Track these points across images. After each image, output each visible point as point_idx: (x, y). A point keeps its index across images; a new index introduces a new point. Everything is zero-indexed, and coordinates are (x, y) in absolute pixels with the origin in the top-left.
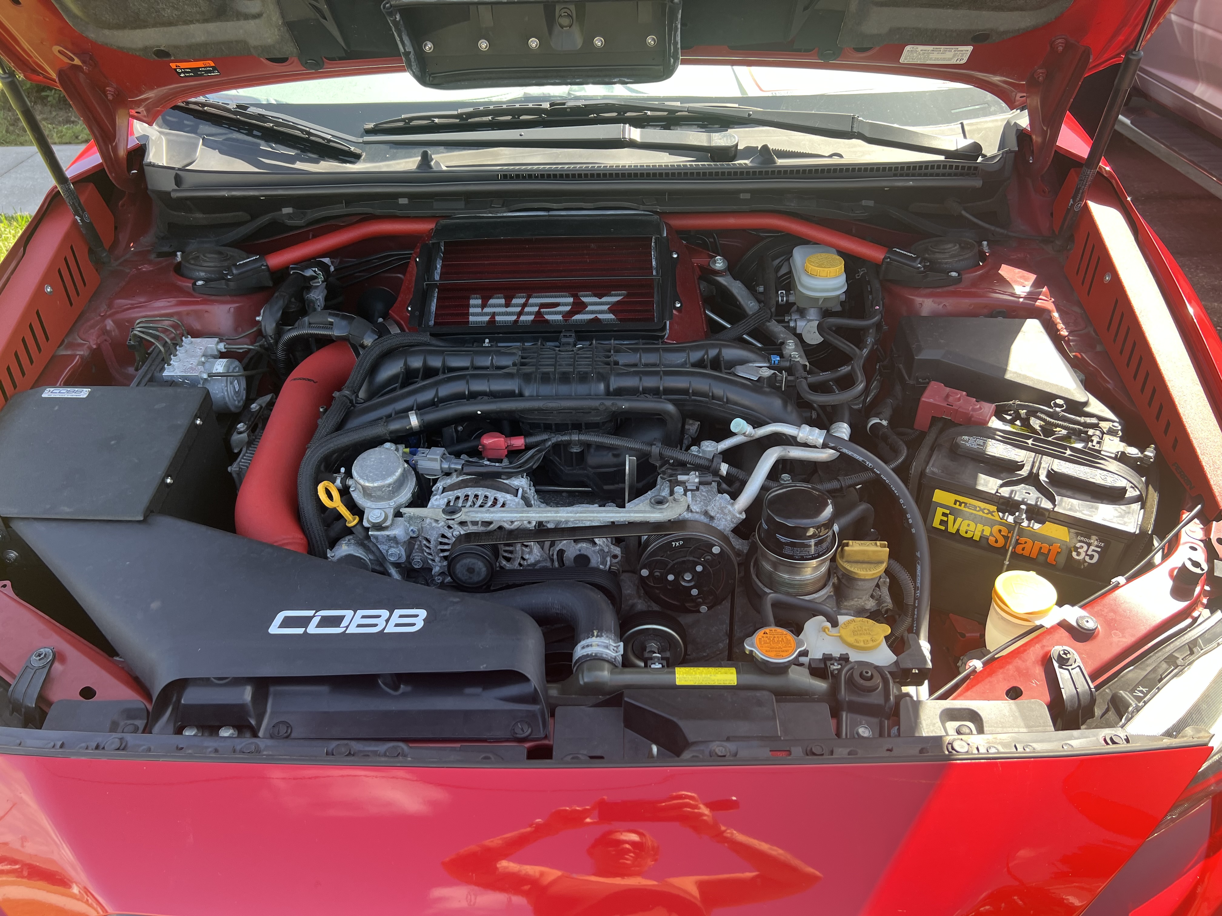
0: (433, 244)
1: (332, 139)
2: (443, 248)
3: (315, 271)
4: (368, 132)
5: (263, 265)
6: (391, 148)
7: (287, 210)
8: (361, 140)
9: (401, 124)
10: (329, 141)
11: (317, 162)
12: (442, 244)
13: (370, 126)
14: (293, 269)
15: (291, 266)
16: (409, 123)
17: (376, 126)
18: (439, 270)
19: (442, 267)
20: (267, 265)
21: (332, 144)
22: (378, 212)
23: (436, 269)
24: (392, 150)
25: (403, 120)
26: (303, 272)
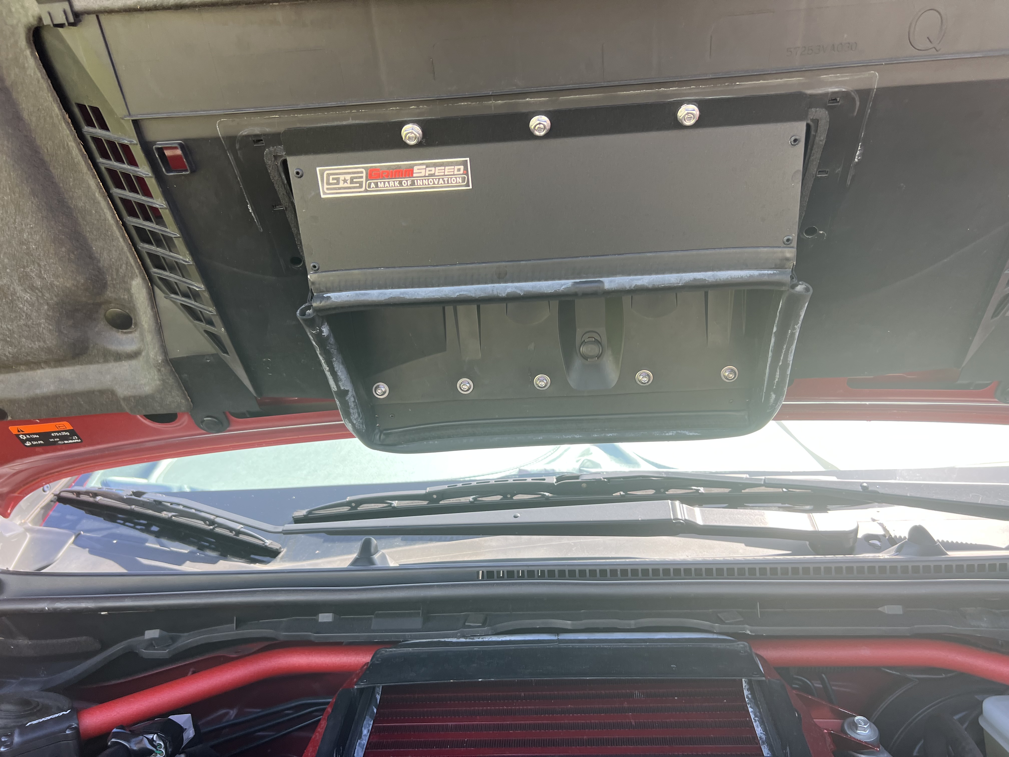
0: (361, 691)
1: (243, 530)
2: (378, 697)
3: (151, 741)
4: (297, 521)
5: (69, 727)
6: (325, 541)
7: (152, 634)
8: (280, 529)
9: (345, 509)
10: (238, 532)
12: (379, 690)
13: (302, 513)
14: (116, 735)
15: (115, 730)
16: (355, 508)
17: (310, 512)
18: (364, 741)
19: (371, 733)
20: (77, 729)
21: (242, 537)
22: (283, 635)
23: (360, 737)
24: (326, 544)
25: (348, 504)
26: (128, 741)
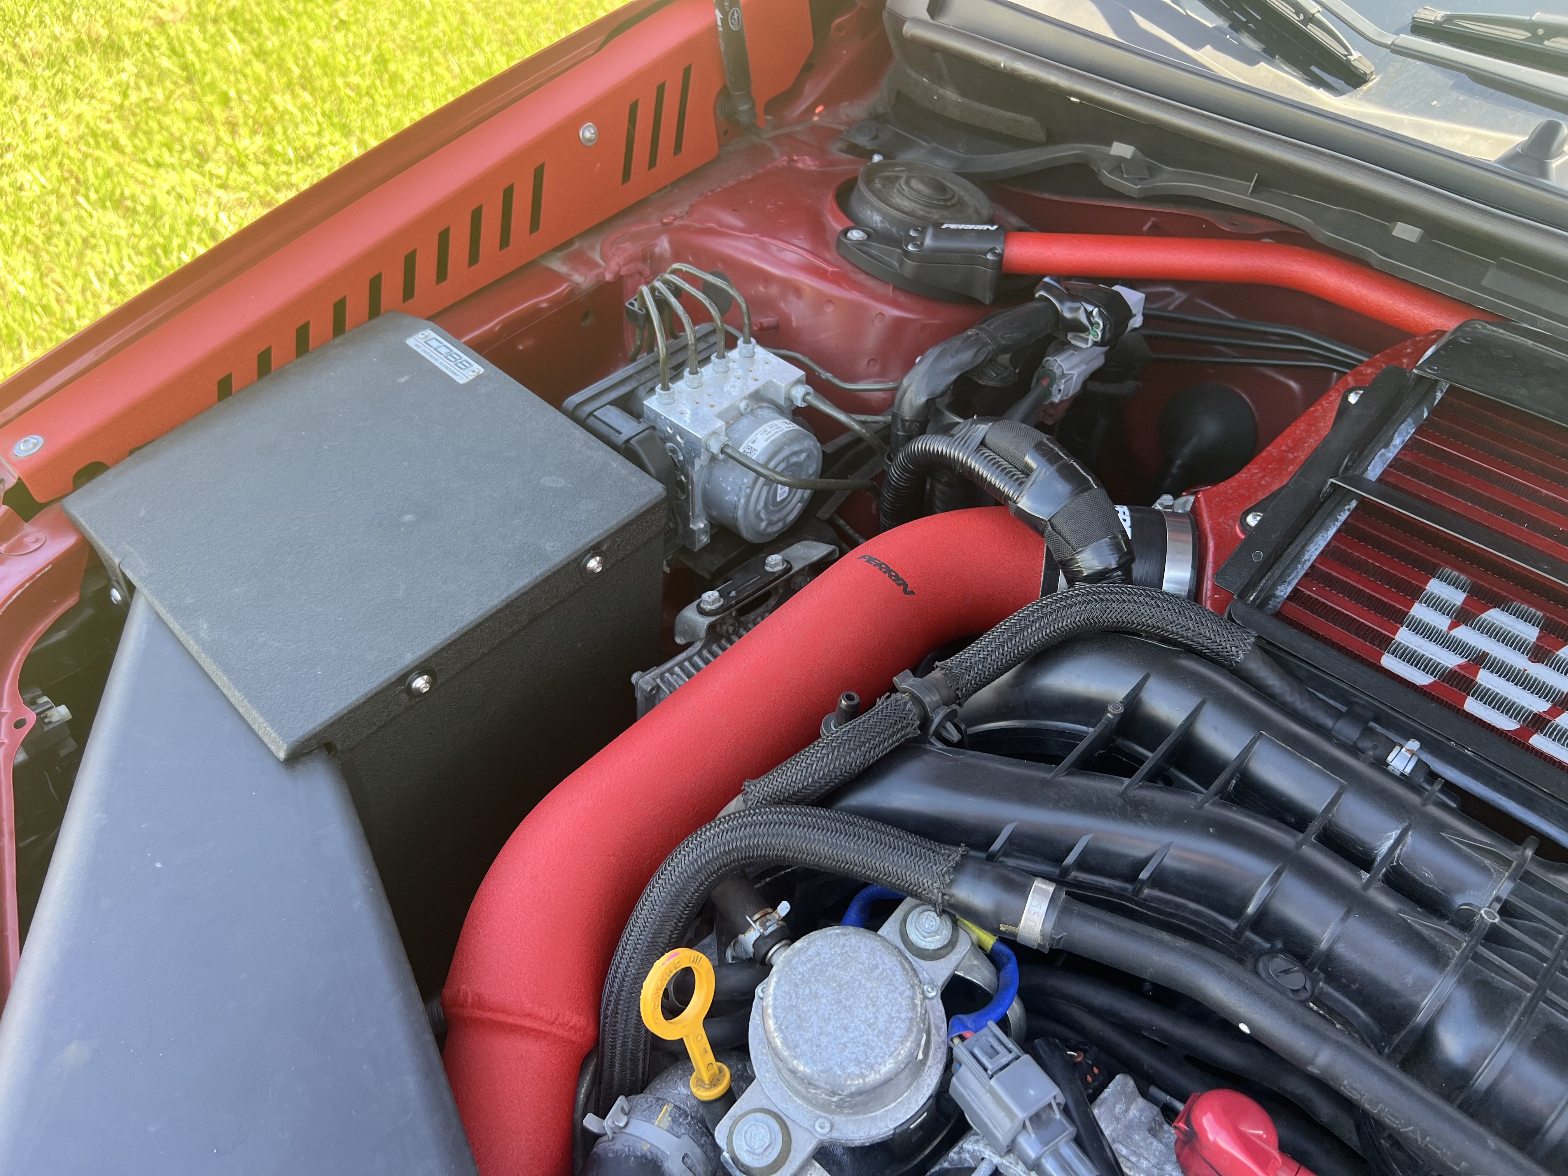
1: (1318, 15)
2: (1439, 395)
3: (1089, 314)
4: (1419, 29)
5: (992, 250)
6: (1456, 87)
7: (1122, 150)
8: (1389, 39)
9: (1519, 35)
10: (1310, 19)
11: (1250, 59)
12: (1445, 386)
13: (1433, 15)
14: (1048, 288)
15: (1047, 279)
17: (1449, 19)
18: (1391, 453)
19: (1406, 447)
20: (1000, 256)
23: (1386, 446)
24: (1454, 94)
26: (1061, 302)
